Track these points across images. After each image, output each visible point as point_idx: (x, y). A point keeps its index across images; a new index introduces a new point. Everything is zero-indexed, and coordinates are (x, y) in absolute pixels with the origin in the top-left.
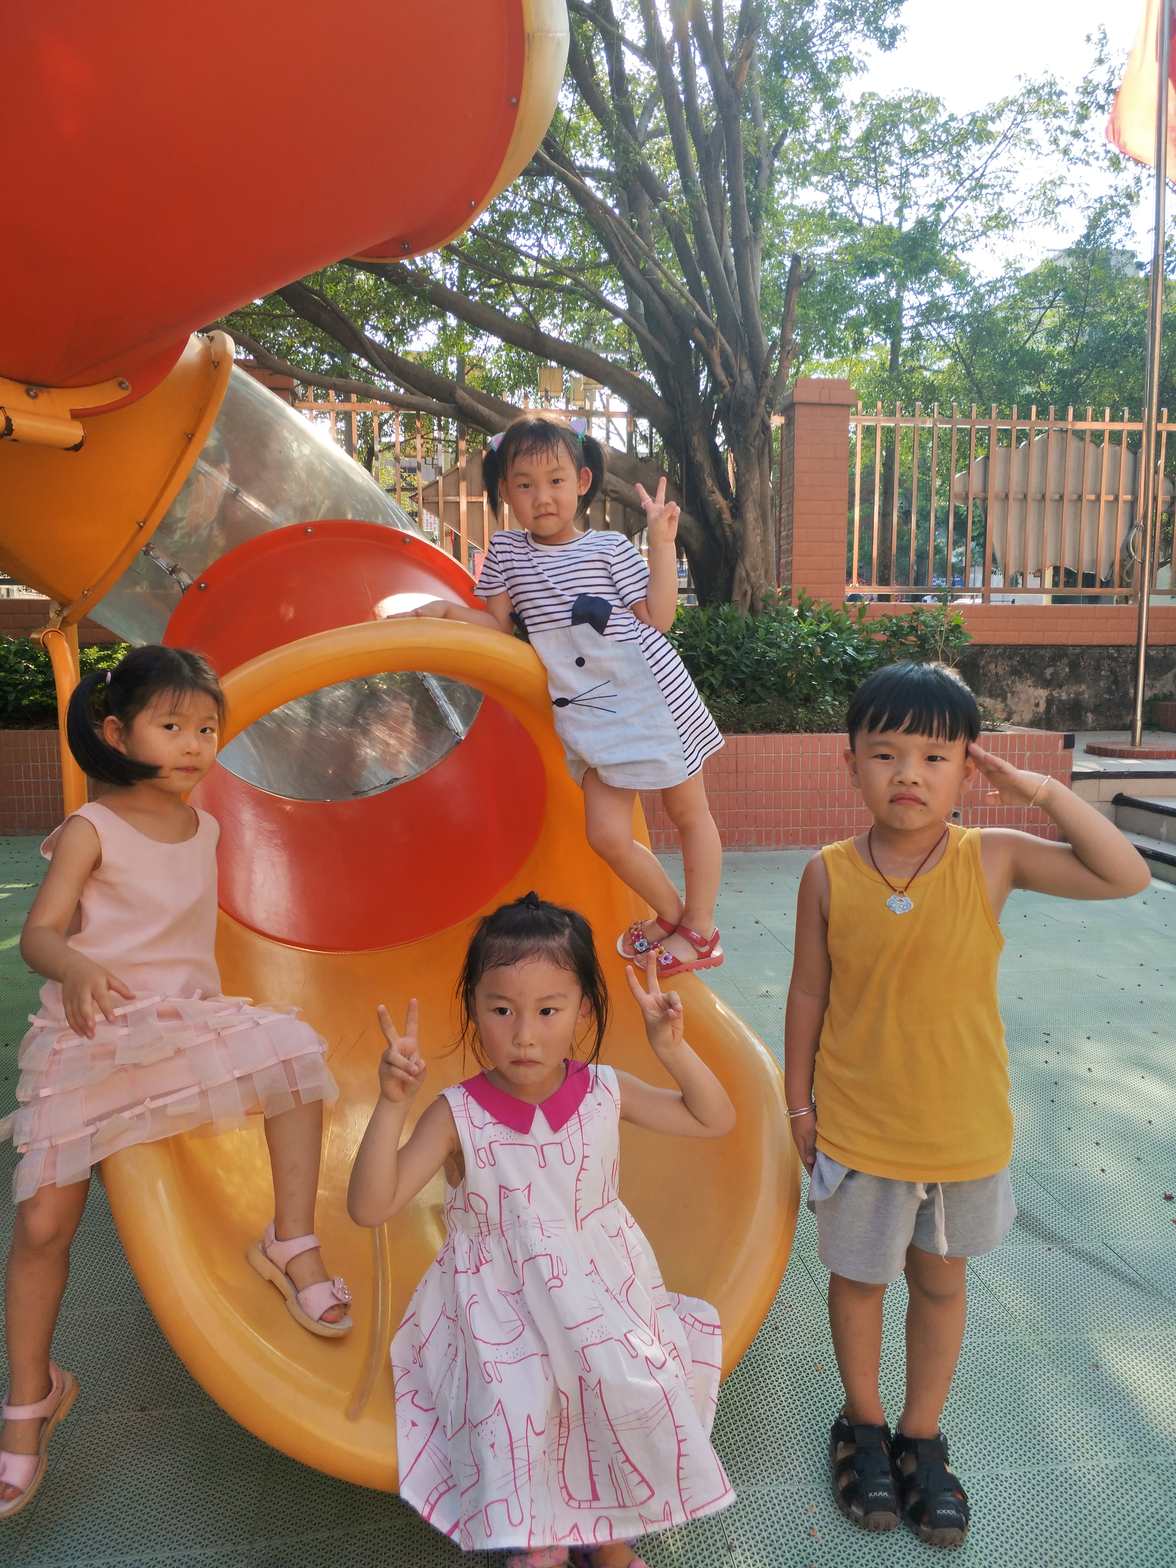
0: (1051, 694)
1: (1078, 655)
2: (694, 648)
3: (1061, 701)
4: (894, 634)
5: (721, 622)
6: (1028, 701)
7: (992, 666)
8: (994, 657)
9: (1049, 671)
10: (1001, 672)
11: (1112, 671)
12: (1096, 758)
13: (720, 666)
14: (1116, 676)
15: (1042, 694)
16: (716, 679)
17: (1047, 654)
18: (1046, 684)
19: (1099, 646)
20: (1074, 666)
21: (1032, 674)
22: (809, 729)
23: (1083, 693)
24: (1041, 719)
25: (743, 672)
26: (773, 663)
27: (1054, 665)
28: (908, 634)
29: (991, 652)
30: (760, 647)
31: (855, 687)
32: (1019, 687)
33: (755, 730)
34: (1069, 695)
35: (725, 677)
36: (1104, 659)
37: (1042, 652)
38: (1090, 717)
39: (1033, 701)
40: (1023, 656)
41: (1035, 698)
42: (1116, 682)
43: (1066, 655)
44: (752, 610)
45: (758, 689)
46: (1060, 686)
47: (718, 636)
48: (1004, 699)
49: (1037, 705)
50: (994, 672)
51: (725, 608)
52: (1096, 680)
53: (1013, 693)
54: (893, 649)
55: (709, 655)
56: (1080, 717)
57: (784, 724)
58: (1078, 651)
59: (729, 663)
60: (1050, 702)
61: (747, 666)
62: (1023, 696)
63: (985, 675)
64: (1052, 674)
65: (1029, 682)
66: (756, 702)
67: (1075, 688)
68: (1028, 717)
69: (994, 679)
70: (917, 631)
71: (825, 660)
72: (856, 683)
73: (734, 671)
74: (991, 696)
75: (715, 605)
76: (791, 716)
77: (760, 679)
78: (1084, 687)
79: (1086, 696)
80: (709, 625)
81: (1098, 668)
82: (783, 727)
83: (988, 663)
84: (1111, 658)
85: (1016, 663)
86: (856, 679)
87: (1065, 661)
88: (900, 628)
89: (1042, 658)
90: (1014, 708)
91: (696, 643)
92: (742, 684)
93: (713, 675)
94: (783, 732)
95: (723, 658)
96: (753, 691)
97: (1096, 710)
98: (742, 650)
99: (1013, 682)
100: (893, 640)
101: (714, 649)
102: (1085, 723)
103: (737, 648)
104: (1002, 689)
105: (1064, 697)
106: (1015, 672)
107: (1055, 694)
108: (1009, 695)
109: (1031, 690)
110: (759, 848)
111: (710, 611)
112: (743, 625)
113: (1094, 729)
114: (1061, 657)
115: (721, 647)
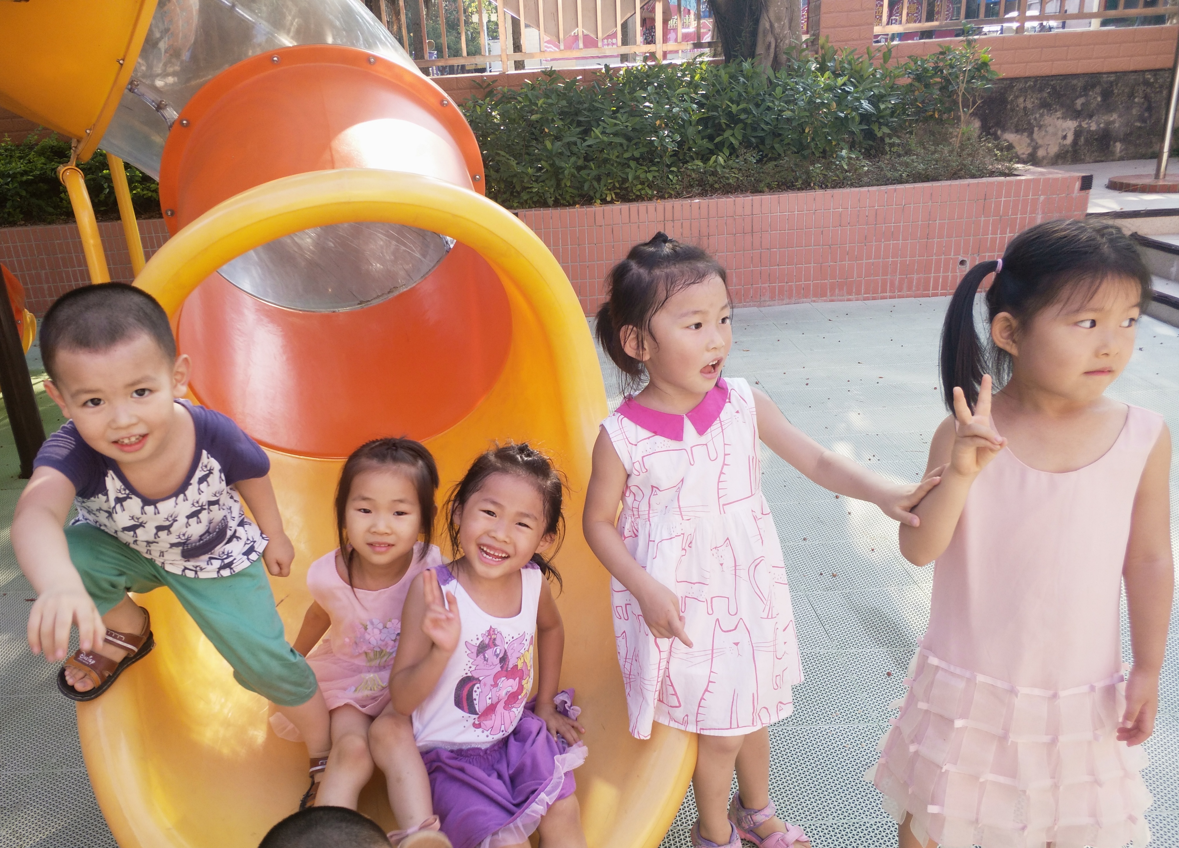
0: (1080, 126)
1: (1111, 83)
2: (715, 108)
3: (1089, 131)
4: (919, 78)
5: (742, 79)
6: (1055, 134)
7: (1021, 100)
8: (1024, 91)
9: (1079, 102)
10: (1029, 106)
11: (1146, 97)
12: (1115, 193)
13: (740, 125)
14: (1150, 102)
15: (1070, 125)
16: (736, 138)
17: (1079, 83)
18: (1077, 114)
19: (1136, 72)
20: (1107, 94)
21: (1062, 106)
22: (824, 186)
23: (1113, 122)
24: (1067, 152)
25: (763, 129)
26: (789, 120)
27: (1086, 95)
28: (931, 77)
29: (1021, 85)
30: (778, 105)
31: (876, 135)
32: (1048, 120)
33: (771, 189)
34: (1098, 125)
35: (744, 136)
36: (1139, 85)
37: (1075, 82)
38: (1118, 146)
39: (1060, 134)
40: (1054, 88)
41: (1064, 130)
42: (1149, 109)
43: (1099, 83)
44: (776, 65)
45: (777, 146)
46: (1091, 117)
47: (740, 95)
48: (1031, 133)
49: (1065, 137)
50: (1022, 106)
51: (746, 65)
52: (1128, 108)
53: (1040, 127)
54: (917, 93)
55: (730, 115)
56: (1108, 146)
57: (800, 182)
58: (1112, 78)
59: (749, 121)
60: (1078, 134)
61: (767, 123)
62: (1050, 129)
63: (1012, 110)
64: (1083, 104)
65: (1059, 114)
66: (775, 159)
67: (1105, 117)
68: (1054, 150)
69: (1021, 113)
70: (942, 72)
71: (842, 115)
72: (876, 132)
73: (754, 129)
74: (1017, 131)
75: (738, 61)
76: (808, 173)
77: (780, 135)
78: (1115, 116)
79: (1117, 125)
80: (730, 83)
81: (1131, 95)
82: (798, 184)
83: (1017, 97)
84: (1146, 83)
85: (1045, 95)
86: (875, 127)
87: (1098, 89)
88: (926, 70)
89: (1074, 88)
90: (1040, 142)
91: (718, 103)
92: (762, 140)
93: (733, 135)
94: (799, 189)
95: (743, 116)
96: (773, 148)
97: (1126, 139)
98: (762, 107)
99: (1042, 115)
100: (916, 84)
101: (734, 108)
102: (1113, 153)
103: (757, 105)
104: (1029, 123)
105: (1094, 127)
106: (1045, 105)
107: (1084, 125)
108: (1036, 129)
109: (1060, 122)
110: (771, 303)
111: (733, 67)
112: (765, 82)
113: (1121, 159)
114: (1093, 86)
115: (741, 106)
